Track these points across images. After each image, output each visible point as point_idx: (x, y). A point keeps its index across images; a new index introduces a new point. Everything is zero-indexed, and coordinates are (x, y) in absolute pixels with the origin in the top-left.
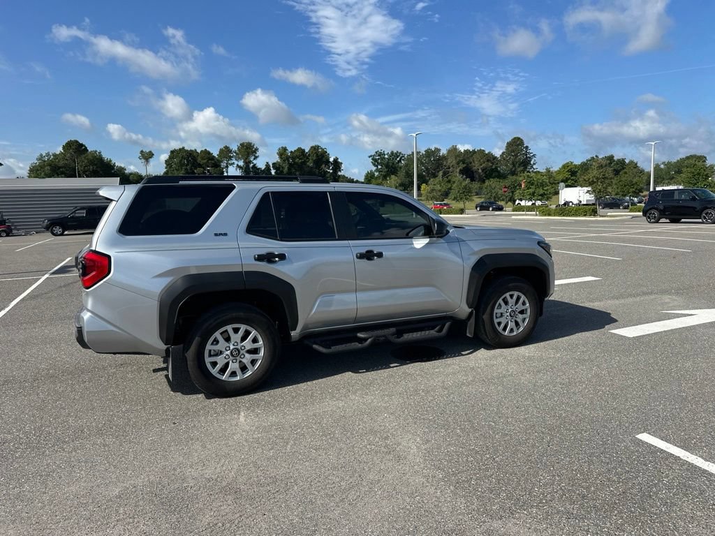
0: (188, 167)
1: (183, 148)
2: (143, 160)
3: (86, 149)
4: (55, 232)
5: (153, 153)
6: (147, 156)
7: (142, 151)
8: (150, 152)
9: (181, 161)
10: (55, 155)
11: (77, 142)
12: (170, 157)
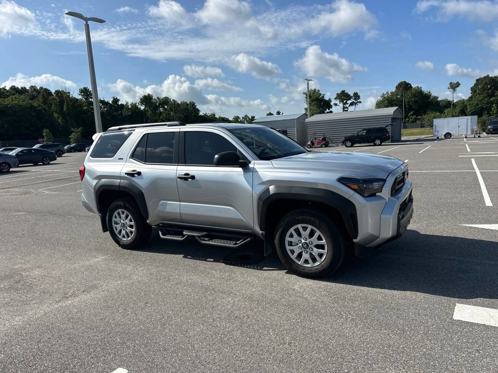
0: (490, 91)
1: (488, 76)
2: (451, 90)
3: (411, 87)
4: (347, 145)
5: (460, 83)
6: (454, 86)
7: (451, 83)
8: (458, 83)
9: (483, 87)
10: (392, 93)
11: (405, 82)
12: (475, 85)
